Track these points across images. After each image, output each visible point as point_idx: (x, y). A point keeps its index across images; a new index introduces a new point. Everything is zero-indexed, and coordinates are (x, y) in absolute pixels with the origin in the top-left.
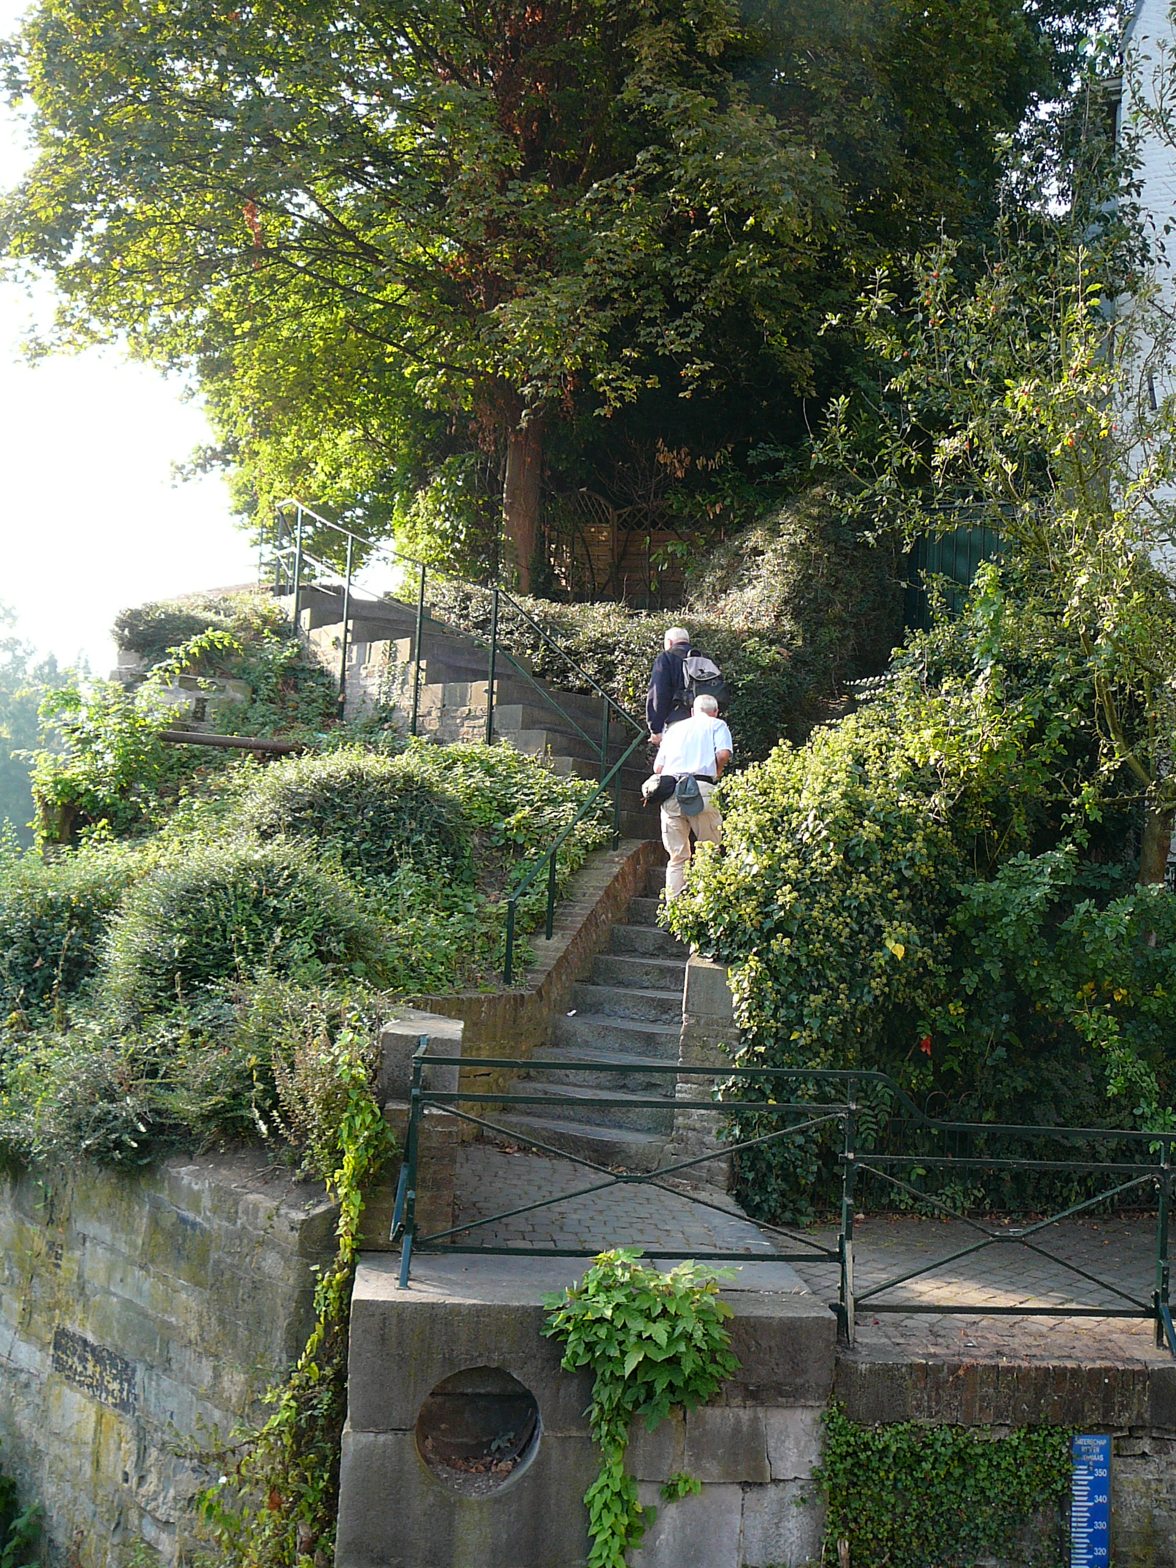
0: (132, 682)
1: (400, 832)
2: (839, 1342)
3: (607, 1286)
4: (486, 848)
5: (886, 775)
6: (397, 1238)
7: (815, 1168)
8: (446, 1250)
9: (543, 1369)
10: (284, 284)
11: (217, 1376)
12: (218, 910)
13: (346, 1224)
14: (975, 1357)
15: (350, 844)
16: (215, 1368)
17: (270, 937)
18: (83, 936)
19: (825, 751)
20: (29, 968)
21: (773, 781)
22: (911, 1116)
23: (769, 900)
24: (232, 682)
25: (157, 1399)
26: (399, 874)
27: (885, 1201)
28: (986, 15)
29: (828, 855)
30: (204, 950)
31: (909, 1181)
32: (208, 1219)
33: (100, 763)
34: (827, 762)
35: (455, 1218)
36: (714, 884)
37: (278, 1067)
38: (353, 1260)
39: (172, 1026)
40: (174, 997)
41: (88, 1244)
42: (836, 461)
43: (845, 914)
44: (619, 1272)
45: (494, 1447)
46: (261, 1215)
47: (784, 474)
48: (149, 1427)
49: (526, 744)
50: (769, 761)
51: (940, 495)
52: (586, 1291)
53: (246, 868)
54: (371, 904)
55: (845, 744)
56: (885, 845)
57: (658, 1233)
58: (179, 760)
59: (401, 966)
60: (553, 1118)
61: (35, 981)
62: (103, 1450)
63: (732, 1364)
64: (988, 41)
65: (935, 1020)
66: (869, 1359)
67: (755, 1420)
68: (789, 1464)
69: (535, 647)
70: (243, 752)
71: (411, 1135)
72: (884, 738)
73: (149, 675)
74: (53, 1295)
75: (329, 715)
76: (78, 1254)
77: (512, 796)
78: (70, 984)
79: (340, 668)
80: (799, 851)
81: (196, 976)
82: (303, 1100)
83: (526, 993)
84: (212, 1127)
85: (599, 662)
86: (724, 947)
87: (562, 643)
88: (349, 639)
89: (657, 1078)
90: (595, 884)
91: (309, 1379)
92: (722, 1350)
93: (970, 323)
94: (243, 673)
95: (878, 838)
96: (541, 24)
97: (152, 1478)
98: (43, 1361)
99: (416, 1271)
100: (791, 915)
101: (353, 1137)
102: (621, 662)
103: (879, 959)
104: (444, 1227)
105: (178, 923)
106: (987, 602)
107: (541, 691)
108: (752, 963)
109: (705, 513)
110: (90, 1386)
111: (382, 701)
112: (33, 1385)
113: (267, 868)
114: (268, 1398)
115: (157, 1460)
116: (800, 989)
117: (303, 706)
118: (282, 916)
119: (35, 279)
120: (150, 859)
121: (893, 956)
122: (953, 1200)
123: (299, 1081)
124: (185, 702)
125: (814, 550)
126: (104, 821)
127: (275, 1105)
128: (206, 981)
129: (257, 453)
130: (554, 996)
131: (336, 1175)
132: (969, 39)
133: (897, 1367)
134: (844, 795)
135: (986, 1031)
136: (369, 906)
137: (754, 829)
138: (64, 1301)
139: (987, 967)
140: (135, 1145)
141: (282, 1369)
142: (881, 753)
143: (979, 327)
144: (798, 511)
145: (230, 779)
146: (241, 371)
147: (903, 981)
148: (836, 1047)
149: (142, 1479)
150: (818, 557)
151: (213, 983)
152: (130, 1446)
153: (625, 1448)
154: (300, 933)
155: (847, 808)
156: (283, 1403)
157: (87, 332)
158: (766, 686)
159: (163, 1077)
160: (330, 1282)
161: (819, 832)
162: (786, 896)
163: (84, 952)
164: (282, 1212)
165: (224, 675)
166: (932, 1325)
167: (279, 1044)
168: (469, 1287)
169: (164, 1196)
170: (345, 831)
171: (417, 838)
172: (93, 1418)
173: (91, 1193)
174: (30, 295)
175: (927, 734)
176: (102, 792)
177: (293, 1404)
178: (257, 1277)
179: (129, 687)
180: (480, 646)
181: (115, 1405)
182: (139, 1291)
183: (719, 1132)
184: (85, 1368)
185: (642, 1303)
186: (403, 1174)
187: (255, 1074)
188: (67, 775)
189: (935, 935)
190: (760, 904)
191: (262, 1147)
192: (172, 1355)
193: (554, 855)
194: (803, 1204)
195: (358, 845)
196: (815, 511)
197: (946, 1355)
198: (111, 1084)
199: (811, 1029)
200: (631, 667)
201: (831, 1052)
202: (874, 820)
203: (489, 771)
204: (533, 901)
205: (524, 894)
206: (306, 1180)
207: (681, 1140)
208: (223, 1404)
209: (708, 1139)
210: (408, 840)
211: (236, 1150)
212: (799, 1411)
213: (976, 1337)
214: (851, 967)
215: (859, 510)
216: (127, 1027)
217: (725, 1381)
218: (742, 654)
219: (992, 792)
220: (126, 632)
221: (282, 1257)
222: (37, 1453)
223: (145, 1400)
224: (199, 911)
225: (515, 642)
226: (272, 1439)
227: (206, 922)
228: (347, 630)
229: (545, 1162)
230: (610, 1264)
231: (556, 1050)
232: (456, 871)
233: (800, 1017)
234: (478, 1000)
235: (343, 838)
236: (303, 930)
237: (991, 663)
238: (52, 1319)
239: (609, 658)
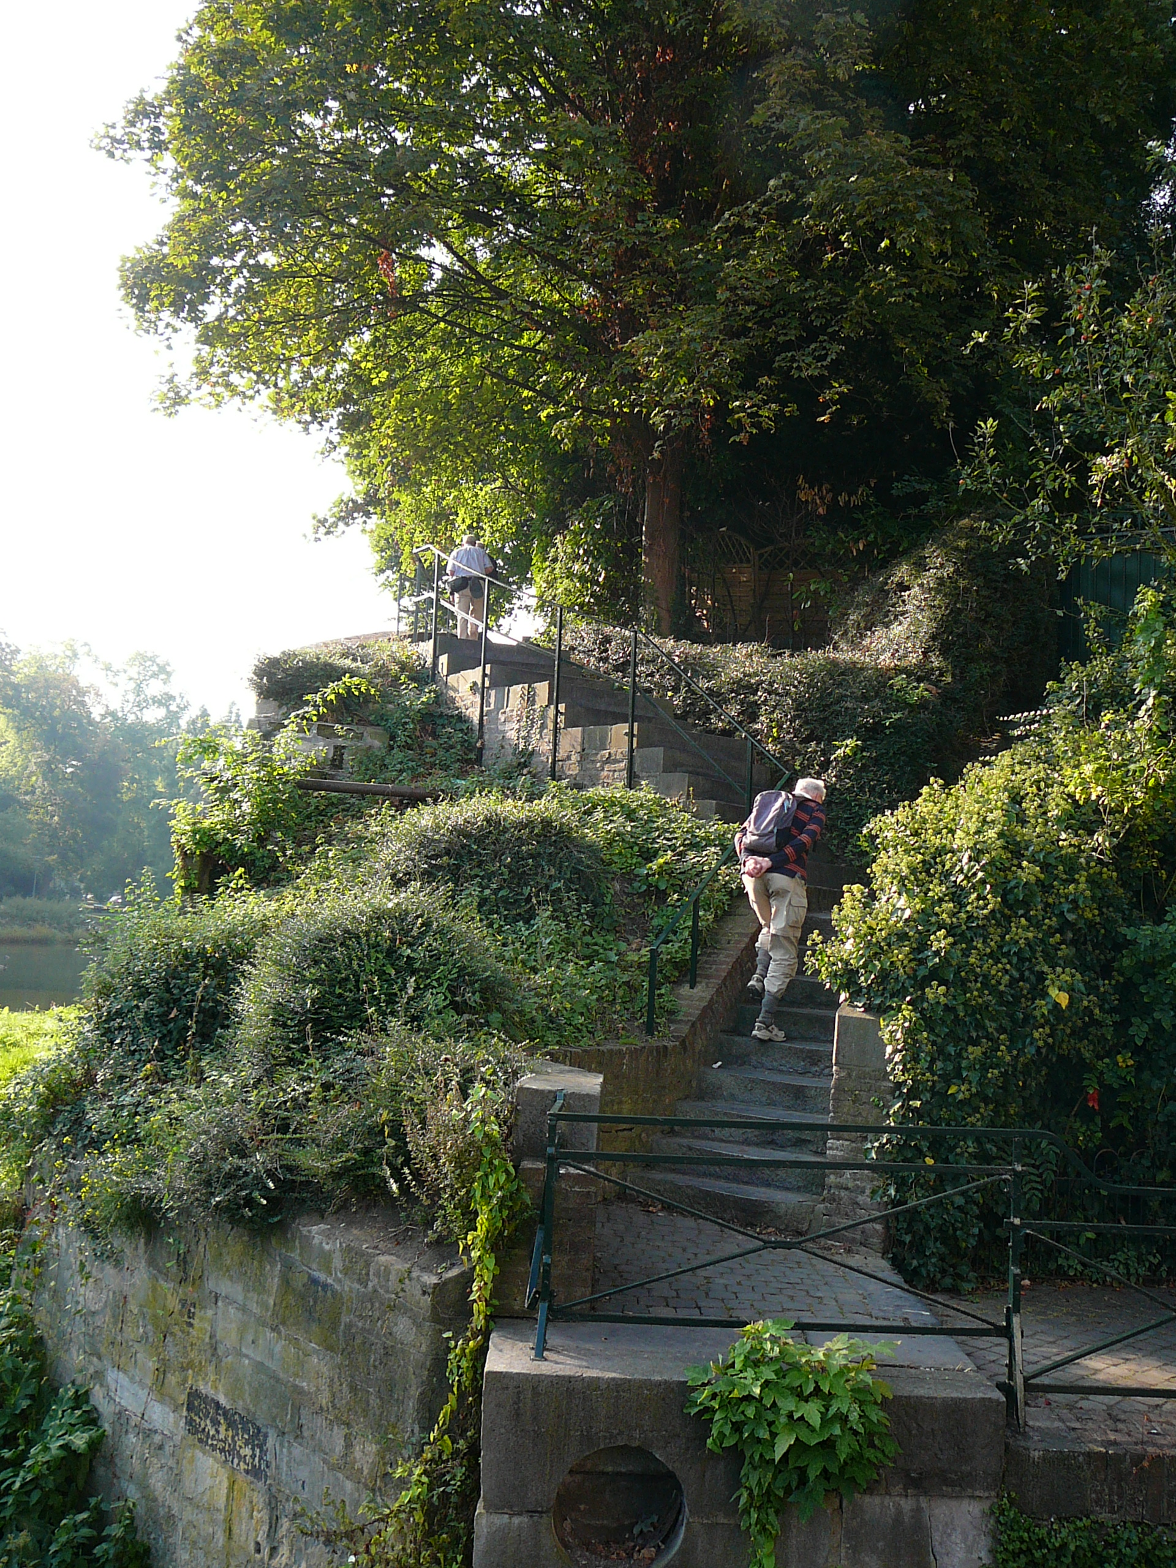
0: (269, 731)
1: (539, 878)
2: (1008, 1425)
3: (755, 1361)
4: (628, 895)
5: (1045, 813)
6: (533, 1306)
7: (976, 1231)
8: (584, 1318)
9: (687, 1449)
10: (422, 335)
11: (349, 1446)
12: (351, 960)
13: (480, 1288)
14: (1161, 1447)
15: (487, 892)
16: (347, 1437)
17: (403, 988)
18: (219, 987)
19: (979, 789)
20: (164, 1019)
21: (924, 821)
22: (1078, 1175)
23: (923, 945)
24: (369, 729)
25: (289, 1467)
26: (538, 922)
27: (1052, 1266)
28: (1132, 28)
29: (985, 898)
30: (336, 1001)
31: (1078, 1245)
32: (339, 1281)
33: (238, 812)
34: (983, 800)
35: (595, 1282)
36: (864, 929)
37: (409, 1123)
38: (487, 1327)
39: (303, 1079)
40: (305, 1050)
41: (220, 1303)
42: (985, 486)
43: (1005, 960)
44: (768, 1346)
45: (636, 1531)
46: (392, 1277)
47: (929, 507)
48: (280, 1497)
49: (668, 788)
50: (920, 800)
51: (1097, 519)
52: (733, 1365)
53: (379, 916)
54: (509, 953)
55: (1000, 781)
56: (1045, 887)
57: (809, 1300)
58: (317, 808)
59: (539, 1017)
60: (699, 1176)
61: (170, 1032)
62: (235, 1520)
63: (891, 1448)
64: (1134, 54)
65: (1102, 1073)
66: (1041, 1446)
67: (918, 1510)
68: (956, 1560)
69: (676, 689)
70: (380, 798)
71: (547, 1195)
72: (1042, 774)
73: (286, 722)
74: (185, 1354)
75: (468, 761)
76: (210, 1313)
77: (654, 841)
78: (205, 1036)
79: (478, 713)
80: (953, 894)
81: (328, 1028)
82: (435, 1158)
83: (670, 1044)
84: (343, 1184)
85: (742, 703)
86: (876, 996)
87: (704, 684)
88: (487, 684)
89: (807, 1135)
90: (740, 930)
91: (441, 1453)
92: (880, 1434)
93: (1126, 336)
94: (380, 720)
95: (1038, 880)
96: (672, 62)
97: (284, 1550)
98: (176, 1423)
99: (553, 1340)
100: (946, 961)
101: (486, 1197)
102: (765, 702)
103: (1042, 1008)
104: (582, 1292)
105: (311, 973)
106: (1147, 629)
107: (683, 733)
108: (905, 1013)
109: (848, 550)
110: (222, 1450)
111: (521, 746)
112: (167, 1447)
113: (401, 916)
114: (399, 1472)
115: (288, 1530)
116: (957, 1040)
117: (441, 753)
118: (417, 965)
119: (175, 330)
120: (286, 907)
121: (1057, 1005)
122: (1127, 1266)
123: (431, 1138)
124: (322, 750)
125: (962, 583)
126: (241, 870)
127: (407, 1162)
128: (340, 1033)
129: (398, 503)
130: (698, 1047)
131: (470, 1237)
132: (1114, 53)
133: (1073, 1456)
134: (1001, 835)
135: (1156, 1084)
136: (507, 955)
137: (905, 872)
138: (196, 1362)
139: (1156, 1015)
140: (265, 1202)
141: (414, 1440)
142: (1039, 789)
143: (1136, 340)
144: (944, 544)
145: (367, 827)
146: (378, 421)
147: (1068, 1031)
148: (996, 1102)
149: (274, 1550)
150: (966, 590)
151: (346, 1035)
152: (262, 1515)
153: (776, 1538)
154: (435, 983)
155: (1004, 848)
156: (415, 1477)
157: (228, 385)
158: (915, 724)
159: (294, 1132)
160: (463, 1350)
161: (975, 874)
162: (940, 941)
163: (218, 1003)
164: (414, 1275)
165: (362, 722)
166: (1110, 1407)
167: (411, 1099)
168: (608, 1359)
169: (295, 1255)
170: (482, 878)
171: (556, 885)
172: (225, 1484)
173: (224, 1250)
174: (169, 347)
175: (1088, 769)
176: (240, 840)
177: (425, 1479)
178: (389, 1343)
179: (267, 736)
180: (620, 689)
181: (247, 1472)
182: (271, 1355)
183: (874, 1192)
184: (218, 1432)
185: (793, 1380)
186: (539, 1237)
187: (387, 1130)
188: (206, 823)
189: (1101, 982)
190: (913, 950)
191: (394, 1207)
192: (303, 1421)
193: (697, 901)
194: (964, 1269)
195: (495, 892)
196: (962, 544)
197: (1128, 1443)
198: (242, 1138)
199: (970, 1083)
200: (775, 707)
201: (991, 1107)
202: (1033, 861)
203: (630, 815)
204: (675, 948)
205: (667, 942)
206: (439, 1242)
207: (833, 1199)
208: (355, 1475)
209: (861, 1199)
210: (547, 886)
211: (368, 1209)
212: (966, 1502)
213: (1161, 1423)
214: (1012, 1017)
215: (1010, 537)
216: (259, 1080)
217: (884, 1466)
218: (888, 691)
219: (1159, 830)
220: (265, 681)
221: (414, 1322)
222: (170, 1517)
223: (277, 1467)
224: (332, 960)
225: (655, 684)
226: (403, 1516)
227: (339, 972)
228: (484, 675)
229: (690, 1222)
230: (758, 1337)
231: (703, 1104)
232: (596, 920)
233: (958, 1070)
234: (620, 1051)
235: (480, 885)
236: (437, 980)
237: (1153, 693)
238: (185, 1380)
239: (752, 698)
